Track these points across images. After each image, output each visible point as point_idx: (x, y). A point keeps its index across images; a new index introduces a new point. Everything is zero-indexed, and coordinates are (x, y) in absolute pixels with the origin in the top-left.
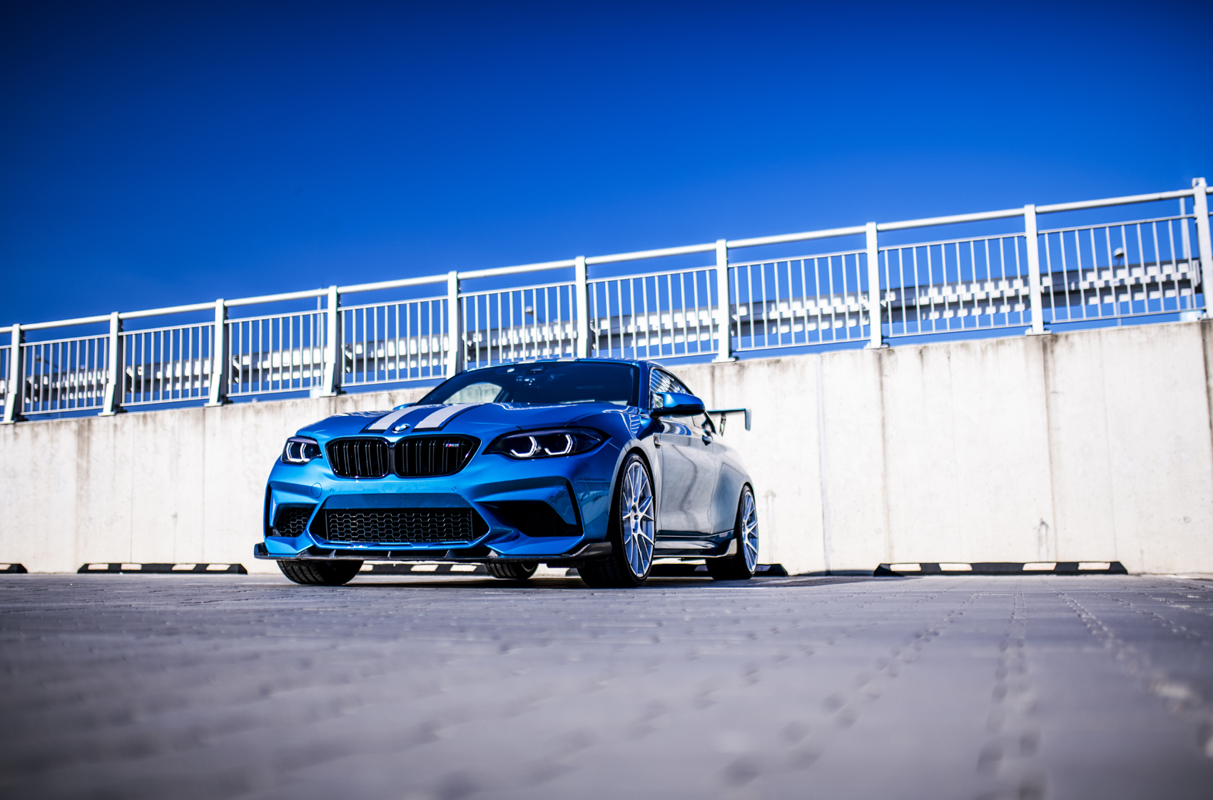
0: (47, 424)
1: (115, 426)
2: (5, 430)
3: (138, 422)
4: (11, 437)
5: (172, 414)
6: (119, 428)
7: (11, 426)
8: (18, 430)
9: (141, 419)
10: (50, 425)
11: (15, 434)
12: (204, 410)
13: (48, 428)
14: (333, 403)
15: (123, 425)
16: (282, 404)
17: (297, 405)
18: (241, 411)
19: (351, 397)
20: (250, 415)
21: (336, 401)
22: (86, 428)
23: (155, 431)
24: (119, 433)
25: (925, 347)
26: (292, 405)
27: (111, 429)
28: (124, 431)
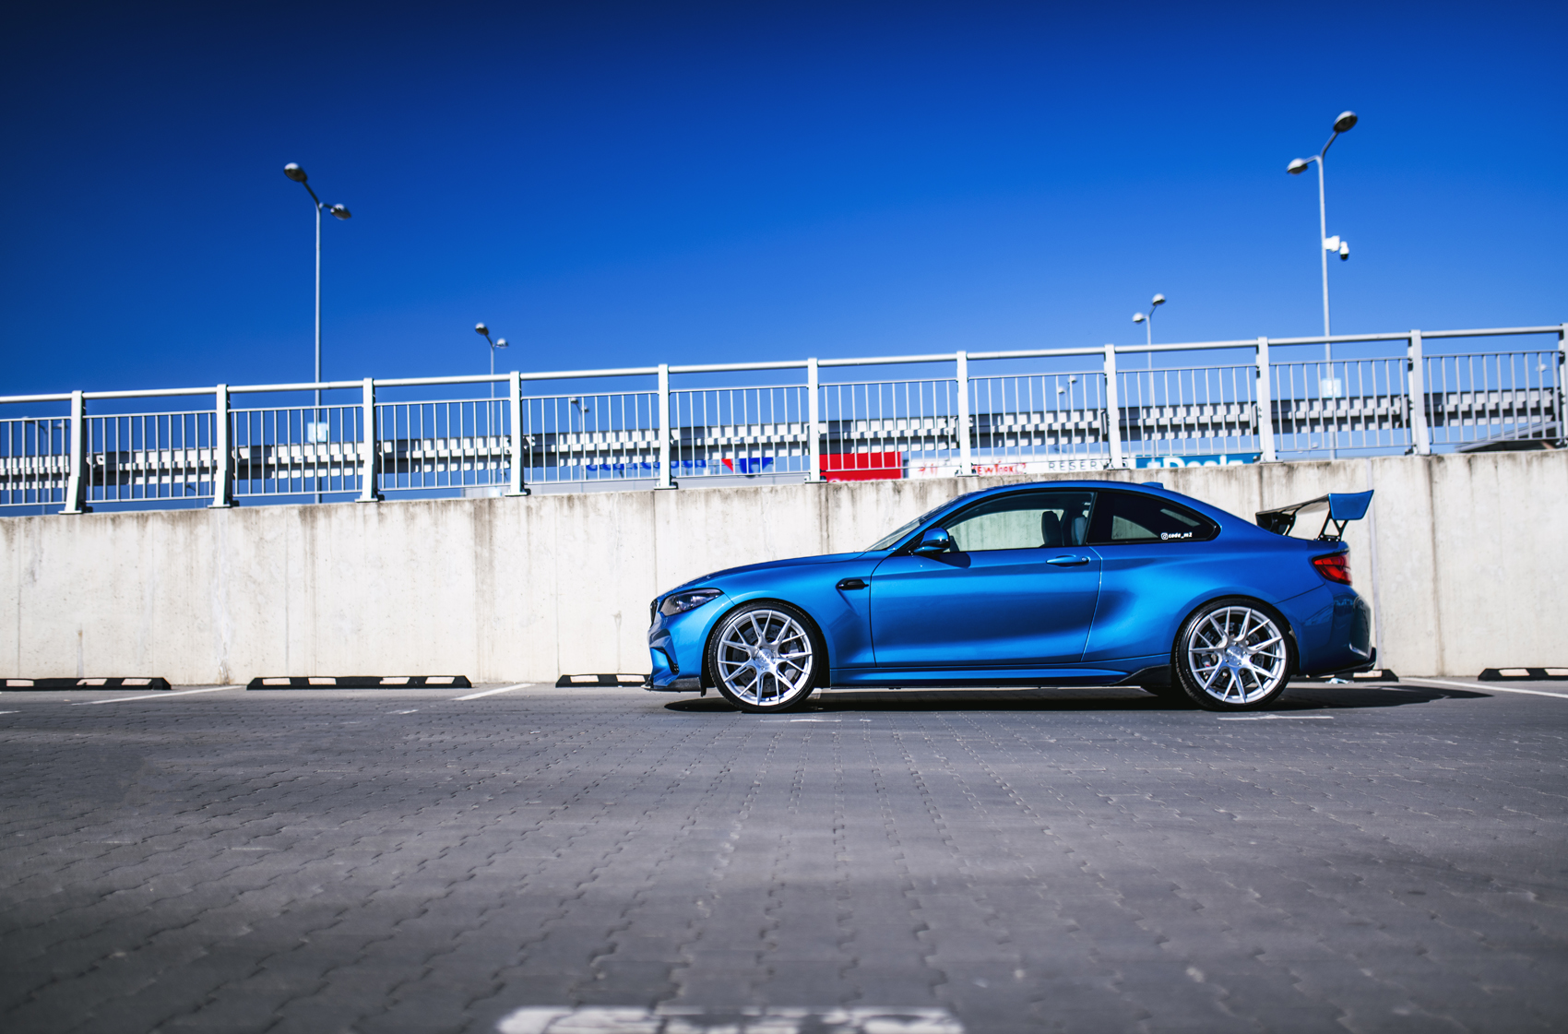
0: (428, 503)
1: (529, 509)
2: (364, 510)
3: (561, 505)
4: (375, 519)
5: (609, 497)
6: (534, 511)
7: (374, 505)
8: (384, 510)
9: (565, 502)
10: (433, 505)
11: (380, 514)
12: (653, 493)
13: (430, 508)
14: (823, 490)
15: (539, 508)
16: (757, 489)
17: (777, 491)
18: (702, 496)
19: (846, 484)
20: (716, 501)
21: (827, 489)
22: (487, 510)
23: (586, 516)
24: (534, 517)
25: (1473, 456)
26: (771, 491)
27: (523, 512)
28: (542, 513)
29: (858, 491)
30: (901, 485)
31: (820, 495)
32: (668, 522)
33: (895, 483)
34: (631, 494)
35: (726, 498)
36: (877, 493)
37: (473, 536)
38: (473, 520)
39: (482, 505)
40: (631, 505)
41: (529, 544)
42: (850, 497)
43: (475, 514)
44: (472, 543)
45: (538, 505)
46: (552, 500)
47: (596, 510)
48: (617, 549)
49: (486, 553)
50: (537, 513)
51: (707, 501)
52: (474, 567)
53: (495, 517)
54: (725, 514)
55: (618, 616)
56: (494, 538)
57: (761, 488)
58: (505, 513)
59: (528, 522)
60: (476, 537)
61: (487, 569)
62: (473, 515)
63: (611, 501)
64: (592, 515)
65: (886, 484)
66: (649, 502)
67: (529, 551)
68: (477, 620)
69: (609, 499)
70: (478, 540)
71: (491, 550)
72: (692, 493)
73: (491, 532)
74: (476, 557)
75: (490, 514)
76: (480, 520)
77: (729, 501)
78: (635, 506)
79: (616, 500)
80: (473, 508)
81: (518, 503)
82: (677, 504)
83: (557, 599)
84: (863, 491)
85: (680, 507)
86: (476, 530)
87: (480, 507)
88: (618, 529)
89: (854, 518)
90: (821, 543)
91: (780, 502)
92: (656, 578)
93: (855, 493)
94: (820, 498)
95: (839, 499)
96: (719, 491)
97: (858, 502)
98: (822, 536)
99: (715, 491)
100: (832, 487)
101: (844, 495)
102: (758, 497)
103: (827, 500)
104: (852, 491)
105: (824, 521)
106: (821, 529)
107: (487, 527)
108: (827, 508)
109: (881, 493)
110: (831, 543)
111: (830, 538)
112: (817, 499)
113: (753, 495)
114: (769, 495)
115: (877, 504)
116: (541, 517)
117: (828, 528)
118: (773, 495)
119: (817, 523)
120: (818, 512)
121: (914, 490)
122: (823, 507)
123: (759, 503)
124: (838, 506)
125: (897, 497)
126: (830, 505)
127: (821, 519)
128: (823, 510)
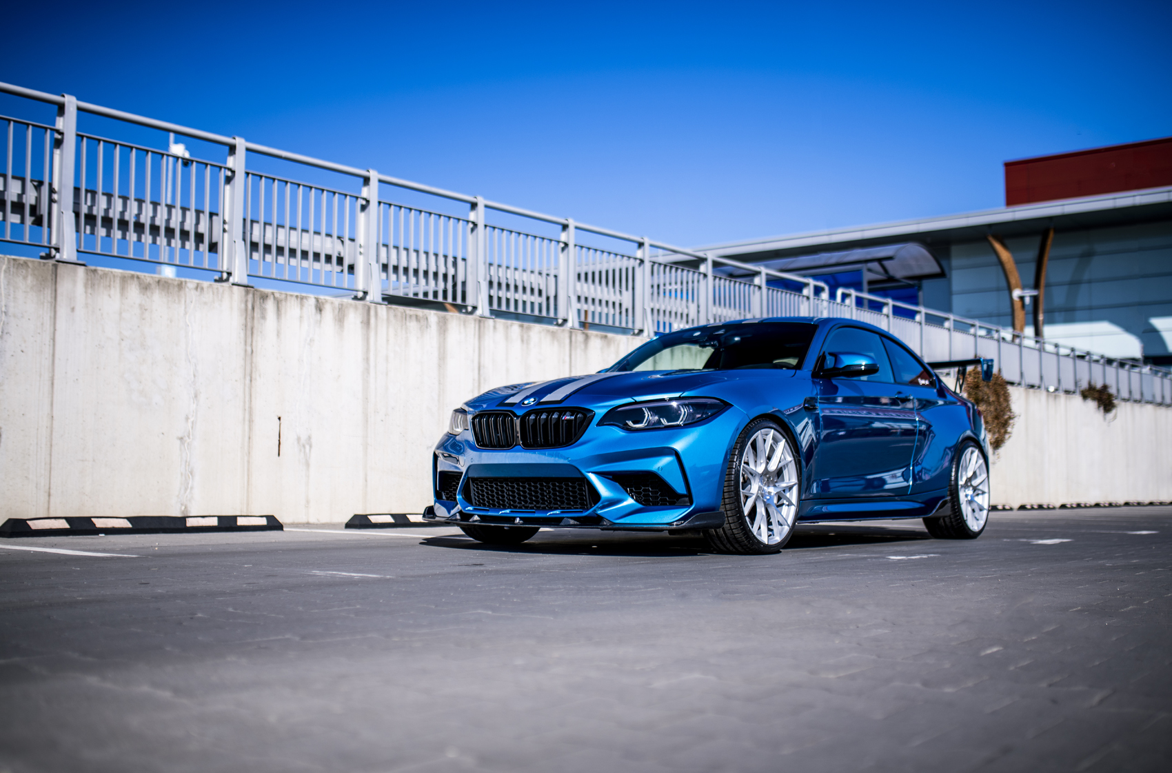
12: (55, 266)
14: (250, 296)
16: (181, 282)
17: (202, 289)
18: (118, 281)
19: (273, 294)
20: (133, 291)
21: (254, 295)
29: (284, 303)
30: (323, 304)
31: (246, 301)
32: (73, 309)
33: (317, 300)
34: (25, 262)
35: (145, 288)
36: (301, 309)
40: (25, 278)
42: (276, 309)
51: (123, 289)
54: (143, 309)
57: (186, 282)
65: (309, 301)
66: (49, 278)
72: (105, 274)
77: (148, 293)
78: (30, 280)
82: (86, 286)
84: (289, 304)
85: (88, 291)
88: (4, 309)
89: (278, 334)
90: (245, 360)
91: (205, 303)
92: (53, 384)
93: (280, 305)
94: (246, 305)
95: (265, 310)
97: (283, 315)
98: (246, 351)
99: (133, 276)
100: (258, 294)
101: (270, 305)
102: (182, 293)
103: (253, 308)
104: (278, 302)
105: (249, 333)
106: (246, 342)
108: (253, 318)
109: (305, 309)
110: (254, 360)
111: (254, 354)
112: (243, 306)
113: (176, 289)
114: (193, 292)
115: (301, 322)
117: (252, 342)
118: (198, 293)
119: (242, 335)
120: (244, 321)
121: (333, 310)
122: (249, 317)
123: (183, 301)
124: (263, 317)
125: (318, 316)
126: (255, 316)
127: (246, 330)
128: (248, 320)
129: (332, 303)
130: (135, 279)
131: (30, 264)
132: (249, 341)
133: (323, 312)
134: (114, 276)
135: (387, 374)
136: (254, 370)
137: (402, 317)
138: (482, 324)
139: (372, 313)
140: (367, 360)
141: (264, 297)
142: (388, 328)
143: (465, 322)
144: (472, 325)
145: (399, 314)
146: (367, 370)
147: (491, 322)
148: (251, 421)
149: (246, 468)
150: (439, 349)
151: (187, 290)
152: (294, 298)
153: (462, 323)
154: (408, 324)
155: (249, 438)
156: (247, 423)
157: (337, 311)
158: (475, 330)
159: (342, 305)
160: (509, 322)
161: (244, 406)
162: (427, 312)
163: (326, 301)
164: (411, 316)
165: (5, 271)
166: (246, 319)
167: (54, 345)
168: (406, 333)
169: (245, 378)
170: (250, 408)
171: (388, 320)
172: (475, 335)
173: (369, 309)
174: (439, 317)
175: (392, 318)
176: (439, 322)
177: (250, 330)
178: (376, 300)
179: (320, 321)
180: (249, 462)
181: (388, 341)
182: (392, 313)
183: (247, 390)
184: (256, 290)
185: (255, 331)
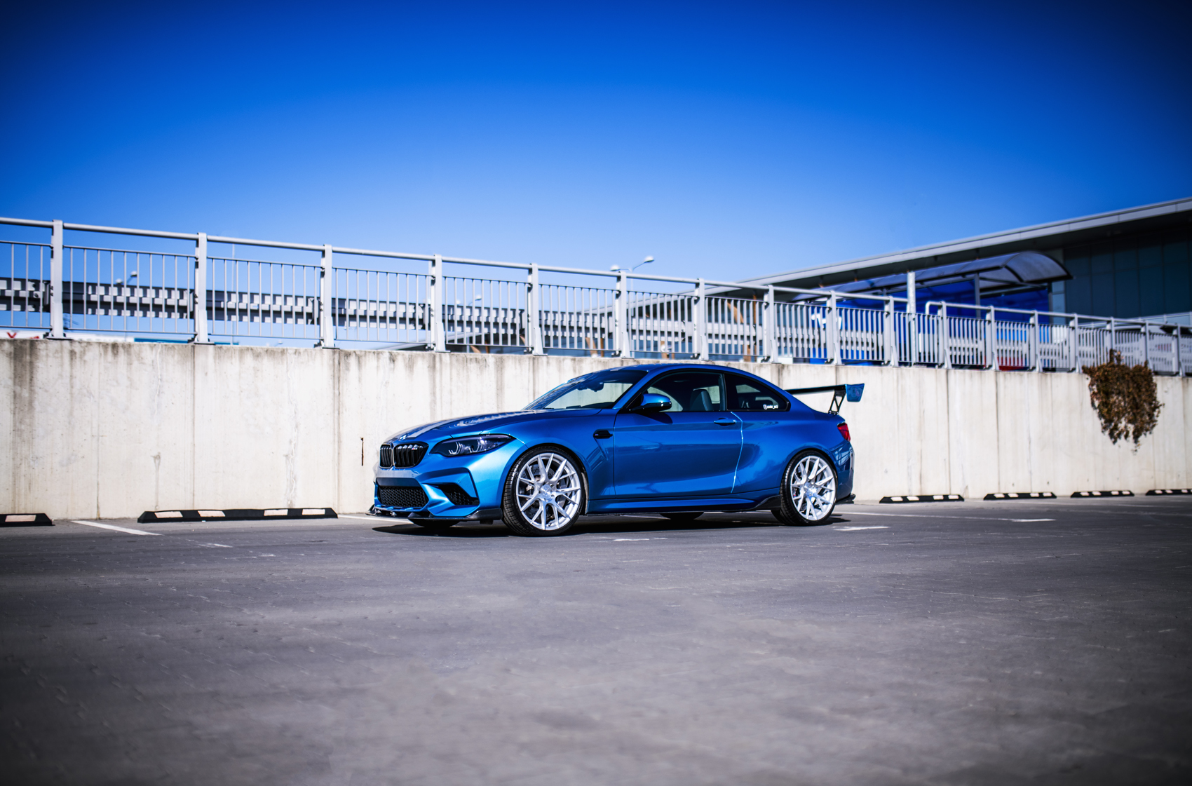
1: (73, 352)
3: (106, 352)
6: (78, 355)
9: (110, 349)
12: (193, 347)
14: (337, 355)
15: (83, 353)
16: (284, 350)
17: (300, 353)
18: (237, 353)
20: (249, 358)
21: (339, 354)
22: (28, 351)
23: (130, 364)
24: (77, 361)
26: (295, 353)
27: (66, 356)
28: (86, 358)
29: (363, 358)
30: (395, 356)
31: (334, 359)
32: (206, 374)
33: (391, 354)
34: (173, 346)
35: (257, 355)
36: (378, 361)
37: (13, 376)
38: (12, 361)
39: (23, 345)
40: (173, 356)
41: (72, 387)
42: (357, 362)
43: (15, 354)
44: (10, 382)
45: (82, 349)
46: (96, 346)
47: (140, 359)
48: (158, 395)
49: (26, 394)
50: (81, 358)
51: (241, 358)
52: (12, 407)
53: (37, 359)
54: (256, 370)
55: (157, 457)
56: (35, 379)
57: (287, 349)
58: (47, 355)
59: (71, 366)
60: (15, 377)
61: (27, 409)
62: (12, 355)
63: (154, 351)
64: (136, 363)
65: (384, 354)
66: (190, 355)
67: (71, 394)
68: (14, 459)
69: (152, 350)
70: (17, 380)
71: (32, 391)
73: (32, 373)
74: (15, 397)
75: (31, 355)
76: (21, 361)
77: (260, 359)
78: (176, 357)
79: (159, 350)
80: (12, 347)
81: (62, 346)
82: (215, 358)
83: (98, 440)
84: (367, 358)
85: (217, 361)
86: (15, 370)
87: (21, 348)
88: (159, 377)
89: (360, 380)
90: (334, 399)
91: (302, 363)
92: (194, 423)
93: (361, 360)
94: (334, 362)
95: (348, 363)
96: (252, 349)
97: (363, 367)
98: (334, 393)
100: (343, 353)
101: (353, 360)
102: (284, 357)
103: (339, 364)
104: (359, 357)
105: (336, 381)
106: (334, 387)
107: (28, 368)
108: (339, 370)
109: (381, 361)
110: (341, 399)
111: (341, 395)
112: (331, 362)
113: (280, 355)
114: (293, 356)
115: (378, 370)
116: (85, 361)
117: (339, 387)
118: (296, 356)
119: (331, 382)
120: (332, 373)
121: (404, 360)
123: (285, 362)
124: (348, 369)
125: (392, 365)
126: (341, 368)
127: (334, 379)
128: (336, 372)
129: (403, 355)
130: (250, 351)
131: (176, 347)
132: (337, 386)
133: (396, 362)
134: (234, 350)
135: (451, 403)
136: (341, 406)
137: (463, 361)
138: (536, 361)
139: (437, 359)
140: (434, 394)
141: (348, 355)
142: (451, 369)
143: (520, 360)
144: (527, 363)
145: (461, 359)
146: (434, 402)
147: (544, 359)
148: (339, 442)
149: (336, 475)
150: (497, 382)
151: (288, 354)
152: (372, 354)
153: (518, 361)
154: (469, 365)
155: (339, 454)
156: (336, 443)
157: (407, 361)
158: (529, 365)
159: (411, 355)
160: (562, 357)
161: (334, 431)
162: (485, 355)
163: (399, 354)
164: (471, 359)
165: (160, 353)
166: (334, 371)
167: (194, 398)
168: (467, 372)
169: (334, 412)
170: (339, 433)
171: (451, 363)
172: (529, 369)
173: (434, 357)
174: (496, 359)
175: (454, 362)
176: (496, 363)
177: (337, 379)
178: (440, 350)
179: (394, 368)
180: (339, 470)
181: (451, 379)
182: (454, 358)
183: (336, 420)
184: (342, 351)
185: (341, 379)
